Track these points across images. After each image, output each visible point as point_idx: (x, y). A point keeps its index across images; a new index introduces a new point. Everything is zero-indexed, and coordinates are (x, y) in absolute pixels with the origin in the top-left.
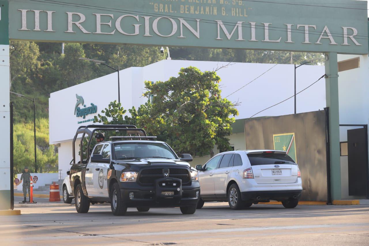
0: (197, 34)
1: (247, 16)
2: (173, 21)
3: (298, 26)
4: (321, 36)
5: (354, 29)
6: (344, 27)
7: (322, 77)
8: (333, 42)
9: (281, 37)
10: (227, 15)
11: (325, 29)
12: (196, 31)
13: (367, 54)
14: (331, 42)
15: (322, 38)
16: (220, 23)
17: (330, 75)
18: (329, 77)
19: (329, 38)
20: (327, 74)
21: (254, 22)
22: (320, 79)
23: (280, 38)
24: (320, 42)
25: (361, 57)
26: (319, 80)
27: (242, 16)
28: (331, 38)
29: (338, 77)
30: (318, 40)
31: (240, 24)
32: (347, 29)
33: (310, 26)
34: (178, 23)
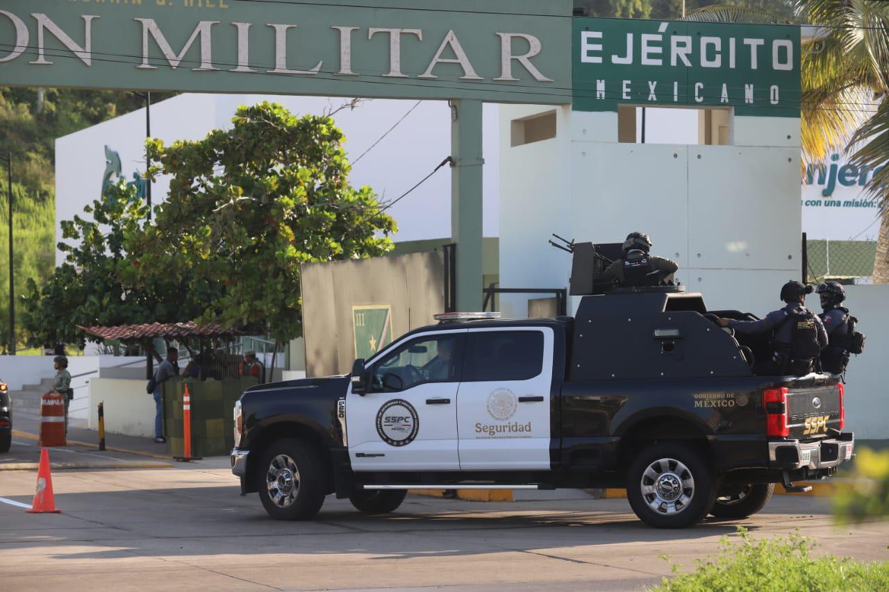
0: (86, 58)
1: (226, 6)
2: (18, 23)
3: (372, 31)
4: (436, 59)
5: (530, 38)
6: (504, 32)
7: (443, 164)
8: (470, 73)
9: (321, 62)
10: (171, 4)
11: (448, 38)
12: (83, 45)
13: (569, 104)
14: (464, 74)
15: (437, 63)
16: (149, 24)
17: (460, 159)
18: (458, 164)
19: (459, 64)
20: (453, 158)
21: (246, 22)
22: (438, 170)
23: (320, 65)
24: (432, 73)
25: (559, 109)
26: (436, 170)
27: (212, 6)
28: (463, 59)
29: (481, 165)
30: (426, 70)
31: (205, 27)
32: (512, 37)
33: (406, 31)
34: (32, 25)
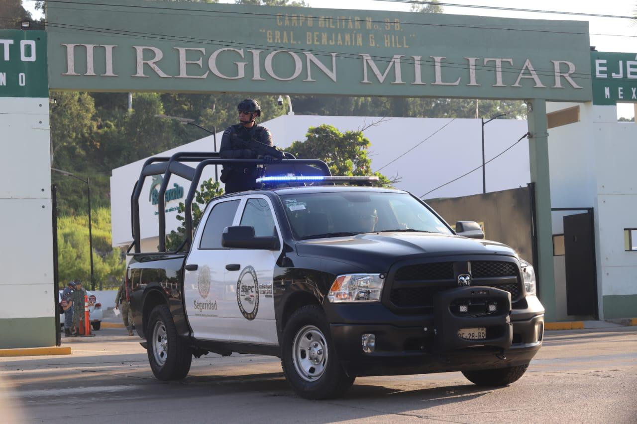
0: (333, 76)
1: (407, 47)
2: (296, 57)
3: (486, 60)
4: (521, 76)
5: (570, 64)
6: (556, 60)
7: (524, 137)
8: (539, 84)
9: (460, 78)
10: (378, 45)
11: (526, 64)
12: (332, 70)
13: (590, 101)
14: (536, 84)
15: (521, 78)
16: (367, 57)
17: (536, 134)
18: (534, 136)
19: (533, 79)
20: (530, 132)
21: (419, 55)
22: (521, 141)
23: (459, 80)
24: (519, 84)
25: (581, 105)
26: (519, 141)
27: (400, 46)
28: (535, 77)
29: (547, 137)
30: (516, 81)
31: (397, 58)
32: (560, 63)
33: (504, 60)
34: (304, 59)
